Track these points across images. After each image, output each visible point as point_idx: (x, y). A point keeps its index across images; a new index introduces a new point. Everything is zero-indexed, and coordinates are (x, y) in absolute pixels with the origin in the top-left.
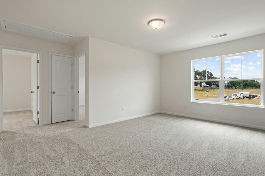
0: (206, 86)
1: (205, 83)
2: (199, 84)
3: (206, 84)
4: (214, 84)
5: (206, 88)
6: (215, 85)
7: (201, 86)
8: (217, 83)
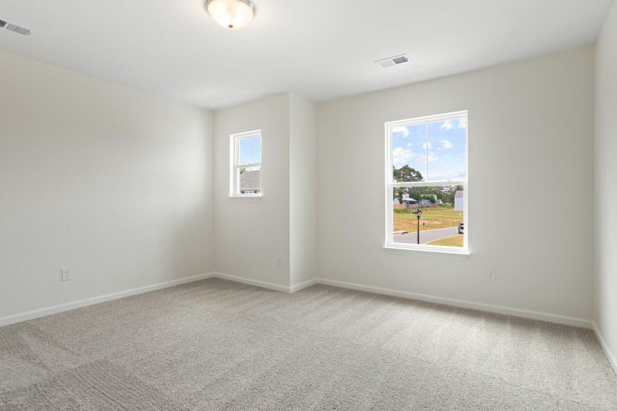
0: (411, 203)
1: (408, 195)
2: (397, 196)
3: (410, 197)
4: (424, 198)
5: (411, 206)
6: (427, 198)
7: (401, 202)
8: (430, 195)
